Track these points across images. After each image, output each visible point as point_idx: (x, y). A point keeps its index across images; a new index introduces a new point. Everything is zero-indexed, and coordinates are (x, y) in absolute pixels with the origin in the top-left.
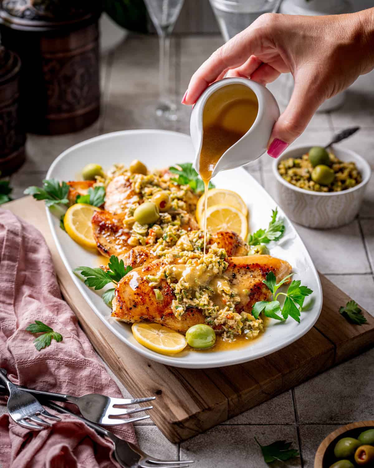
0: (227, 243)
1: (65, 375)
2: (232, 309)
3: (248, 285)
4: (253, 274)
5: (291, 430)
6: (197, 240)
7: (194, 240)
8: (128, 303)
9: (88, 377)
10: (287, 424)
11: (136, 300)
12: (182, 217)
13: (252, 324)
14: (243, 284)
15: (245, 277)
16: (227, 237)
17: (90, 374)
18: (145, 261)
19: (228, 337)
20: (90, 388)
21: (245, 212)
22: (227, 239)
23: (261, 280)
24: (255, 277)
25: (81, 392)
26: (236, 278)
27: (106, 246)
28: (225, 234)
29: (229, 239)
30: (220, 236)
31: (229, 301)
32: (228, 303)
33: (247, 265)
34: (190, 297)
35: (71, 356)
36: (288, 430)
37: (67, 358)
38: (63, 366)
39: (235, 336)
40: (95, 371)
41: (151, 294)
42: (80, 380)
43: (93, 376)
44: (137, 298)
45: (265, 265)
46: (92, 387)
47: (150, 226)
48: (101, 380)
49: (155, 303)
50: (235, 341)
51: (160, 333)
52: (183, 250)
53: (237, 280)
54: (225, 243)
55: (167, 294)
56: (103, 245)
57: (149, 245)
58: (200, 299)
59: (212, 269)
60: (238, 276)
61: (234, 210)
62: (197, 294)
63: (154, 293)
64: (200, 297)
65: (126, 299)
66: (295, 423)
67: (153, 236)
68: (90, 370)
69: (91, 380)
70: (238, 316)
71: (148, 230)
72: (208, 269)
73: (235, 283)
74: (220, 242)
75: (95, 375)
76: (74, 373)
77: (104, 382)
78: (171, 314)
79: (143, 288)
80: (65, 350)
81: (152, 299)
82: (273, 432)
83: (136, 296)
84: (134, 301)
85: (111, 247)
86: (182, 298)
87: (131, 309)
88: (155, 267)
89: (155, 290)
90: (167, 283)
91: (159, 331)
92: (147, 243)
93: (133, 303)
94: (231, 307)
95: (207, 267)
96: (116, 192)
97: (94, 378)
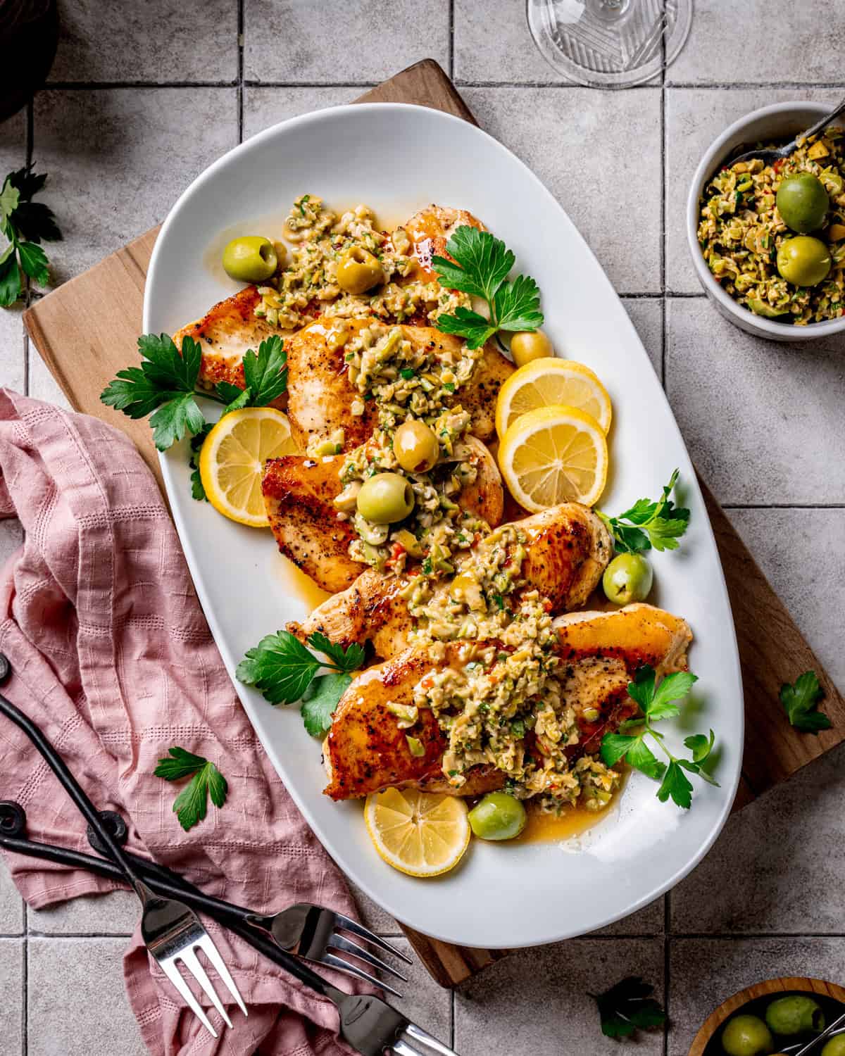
0: (560, 563)
1: (240, 871)
2: (561, 764)
3: (597, 694)
4: (608, 665)
5: (653, 953)
6: (496, 574)
7: (491, 573)
8: (356, 769)
9: (283, 873)
10: (650, 936)
11: (372, 762)
12: (464, 473)
13: (597, 781)
14: (587, 690)
15: (593, 673)
16: (561, 547)
17: (288, 869)
18: (385, 623)
19: (549, 807)
20: (289, 887)
21: (604, 421)
22: (560, 552)
23: (624, 680)
24: (613, 673)
25: (272, 891)
26: (573, 677)
27: (297, 548)
28: (556, 539)
29: (565, 552)
30: (545, 545)
31: (556, 750)
32: (554, 754)
33: (599, 649)
34: (479, 748)
35: (249, 838)
36: (649, 951)
37: (241, 841)
38: (235, 854)
39: (565, 804)
40: (295, 861)
41: (400, 745)
42: (271, 872)
43: (293, 870)
44: (373, 758)
45: (636, 650)
46: (292, 886)
47: (394, 527)
48: (309, 875)
49: (409, 762)
50: (564, 817)
51: (418, 814)
52: (465, 610)
53: (575, 680)
54: (556, 566)
55: (433, 738)
56: (292, 547)
57: (390, 574)
58: (497, 754)
59: (525, 686)
60: (579, 674)
61: (581, 426)
62: (493, 741)
63: (406, 743)
64: (498, 750)
65: (351, 761)
66: (663, 933)
67: (402, 559)
68: (286, 861)
69: (289, 876)
70: (572, 782)
71: (389, 537)
72: (517, 691)
73: (570, 688)
74: (545, 564)
75: (297, 869)
76: (256, 861)
77: (314, 879)
78: (441, 776)
79: (383, 732)
80: (236, 827)
81: (403, 754)
82: (620, 955)
83: (369, 753)
84: (366, 765)
85: (309, 553)
86: (463, 752)
87: (361, 781)
88: (406, 673)
89: (409, 738)
90: (433, 716)
91: (416, 803)
92: (387, 569)
93: (365, 770)
94: (559, 760)
95: (515, 682)
96: (311, 374)
97: (295, 873)
